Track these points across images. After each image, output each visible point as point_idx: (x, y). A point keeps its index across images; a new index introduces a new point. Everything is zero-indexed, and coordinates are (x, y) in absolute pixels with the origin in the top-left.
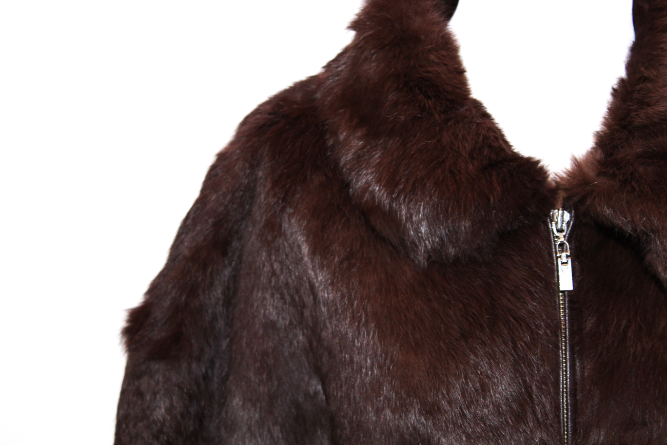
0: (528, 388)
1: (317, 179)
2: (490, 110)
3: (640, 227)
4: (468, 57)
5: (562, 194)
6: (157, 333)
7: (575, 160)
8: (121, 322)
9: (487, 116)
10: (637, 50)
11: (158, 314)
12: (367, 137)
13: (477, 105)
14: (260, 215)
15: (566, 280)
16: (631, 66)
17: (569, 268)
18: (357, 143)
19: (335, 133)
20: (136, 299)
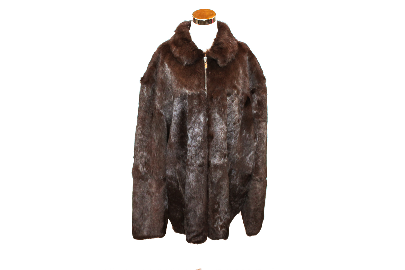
0: (200, 83)
1: (169, 54)
2: (195, 43)
3: (215, 58)
4: (191, 35)
5: (206, 55)
6: (145, 80)
7: (207, 50)
8: (140, 79)
9: (194, 43)
10: (218, 33)
11: (145, 77)
12: (176, 47)
13: (193, 42)
14: (160, 61)
15: (206, 67)
16: (217, 36)
17: (206, 65)
18: (175, 48)
19: (172, 47)
20: (142, 76)
